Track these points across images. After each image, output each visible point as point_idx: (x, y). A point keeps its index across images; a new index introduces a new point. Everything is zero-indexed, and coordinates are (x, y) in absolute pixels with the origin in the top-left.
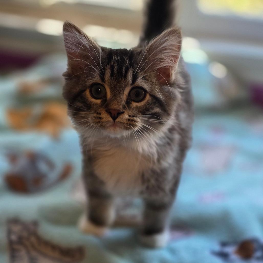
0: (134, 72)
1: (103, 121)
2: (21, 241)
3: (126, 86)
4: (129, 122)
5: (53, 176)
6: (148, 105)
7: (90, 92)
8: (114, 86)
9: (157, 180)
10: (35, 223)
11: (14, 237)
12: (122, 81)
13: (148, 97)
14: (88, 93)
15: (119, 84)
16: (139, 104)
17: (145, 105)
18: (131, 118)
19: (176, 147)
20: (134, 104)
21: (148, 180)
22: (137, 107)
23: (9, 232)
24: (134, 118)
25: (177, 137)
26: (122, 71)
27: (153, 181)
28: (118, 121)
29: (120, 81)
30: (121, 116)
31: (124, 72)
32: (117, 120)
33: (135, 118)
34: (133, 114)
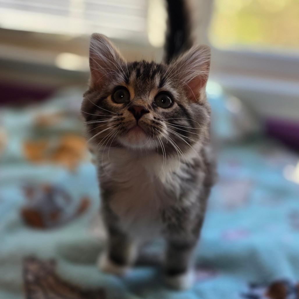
0: (161, 77)
1: (125, 122)
2: (38, 281)
3: (152, 87)
4: (153, 124)
5: (70, 209)
6: (176, 112)
7: (111, 98)
8: (140, 86)
9: (178, 219)
10: (53, 262)
11: (30, 277)
12: (148, 82)
13: (176, 105)
14: (109, 99)
15: (145, 85)
16: (166, 111)
17: (172, 112)
18: (156, 121)
19: (200, 185)
20: (161, 110)
21: (170, 219)
22: (163, 113)
23: (26, 271)
24: (159, 121)
25: (201, 175)
26: (149, 72)
27: (174, 220)
28: (142, 121)
29: (146, 82)
30: (146, 115)
31: (151, 73)
32: (141, 119)
33: (161, 122)
34: (159, 117)
